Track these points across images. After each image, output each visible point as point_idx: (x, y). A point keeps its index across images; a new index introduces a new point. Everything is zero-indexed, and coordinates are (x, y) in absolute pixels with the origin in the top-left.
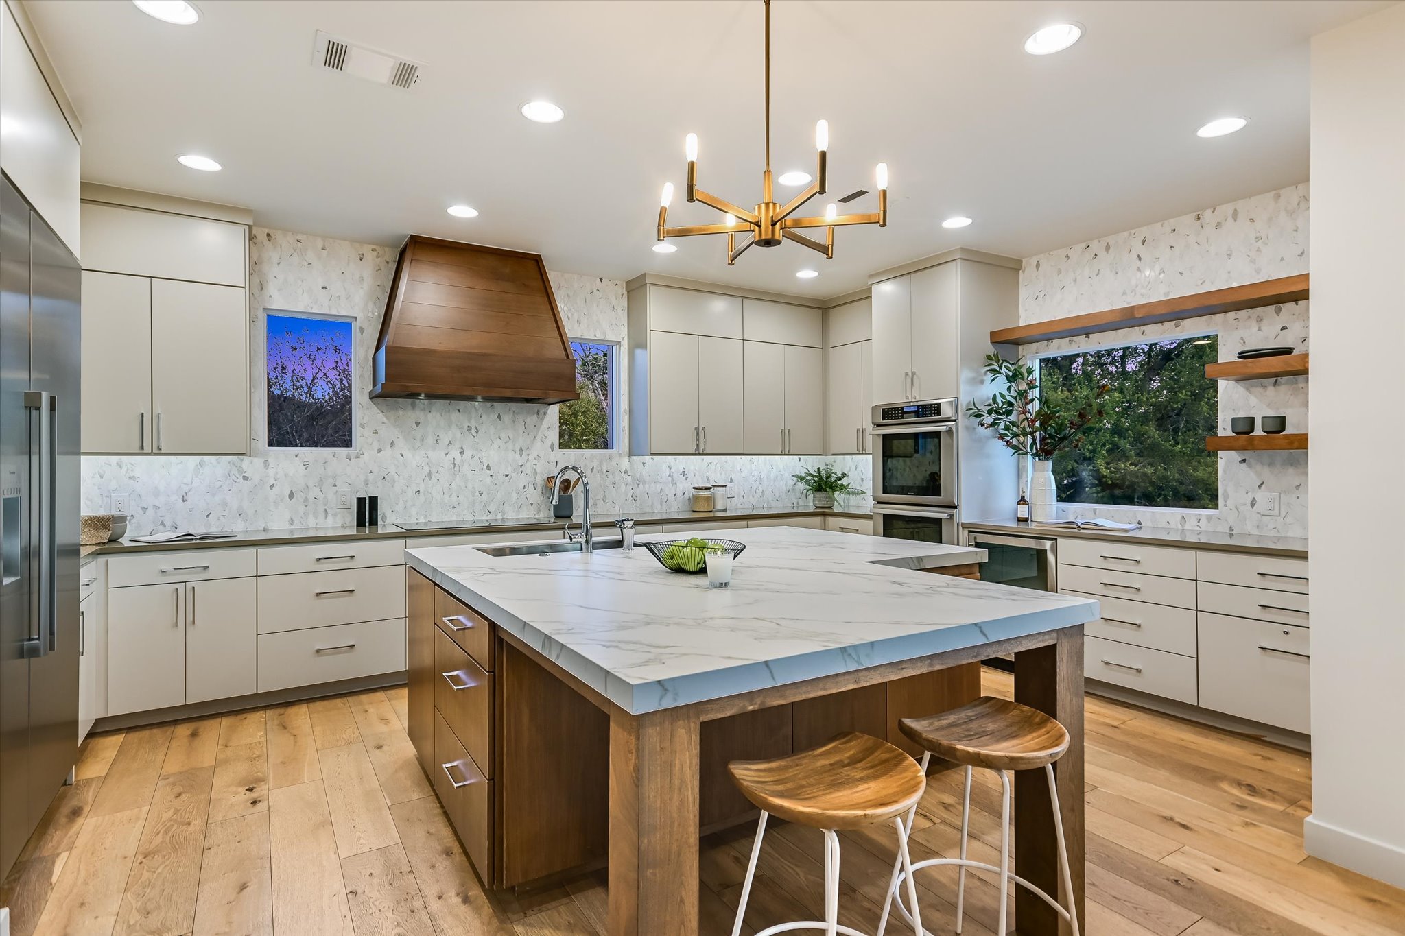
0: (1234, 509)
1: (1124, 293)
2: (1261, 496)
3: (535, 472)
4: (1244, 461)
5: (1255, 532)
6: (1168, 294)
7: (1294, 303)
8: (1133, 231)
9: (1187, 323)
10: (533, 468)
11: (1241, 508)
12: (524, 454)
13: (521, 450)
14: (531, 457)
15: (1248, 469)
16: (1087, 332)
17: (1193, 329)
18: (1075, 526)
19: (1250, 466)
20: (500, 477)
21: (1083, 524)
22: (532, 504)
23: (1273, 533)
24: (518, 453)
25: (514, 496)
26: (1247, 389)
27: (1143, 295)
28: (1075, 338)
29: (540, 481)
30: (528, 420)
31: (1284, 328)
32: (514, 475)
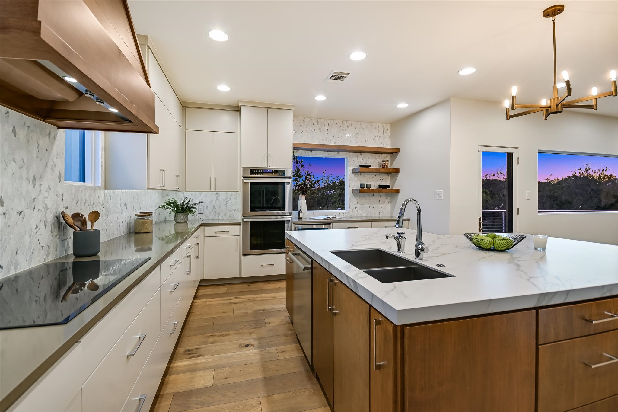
0: (352, 210)
1: (323, 139)
2: (358, 205)
3: (46, 207)
4: (354, 196)
5: (356, 216)
6: (335, 143)
7: (364, 154)
8: (325, 120)
9: (340, 153)
10: (44, 202)
11: (353, 209)
12: (37, 183)
13: (34, 179)
14: (43, 188)
15: (355, 198)
16: (311, 150)
17: (341, 155)
18: (330, 219)
19: (355, 197)
20: (14, 215)
21: (332, 217)
22: (43, 247)
23: (360, 216)
24: (31, 182)
25: (27, 239)
26: (355, 175)
27: (328, 142)
28: (307, 151)
29: (50, 219)
30: (41, 142)
31: (362, 160)
32: (27, 212)
